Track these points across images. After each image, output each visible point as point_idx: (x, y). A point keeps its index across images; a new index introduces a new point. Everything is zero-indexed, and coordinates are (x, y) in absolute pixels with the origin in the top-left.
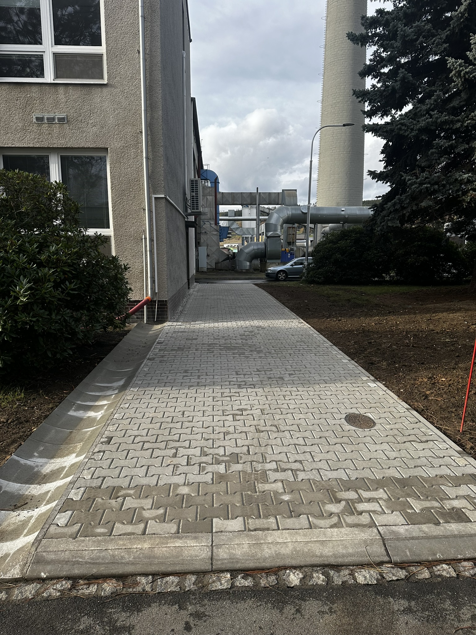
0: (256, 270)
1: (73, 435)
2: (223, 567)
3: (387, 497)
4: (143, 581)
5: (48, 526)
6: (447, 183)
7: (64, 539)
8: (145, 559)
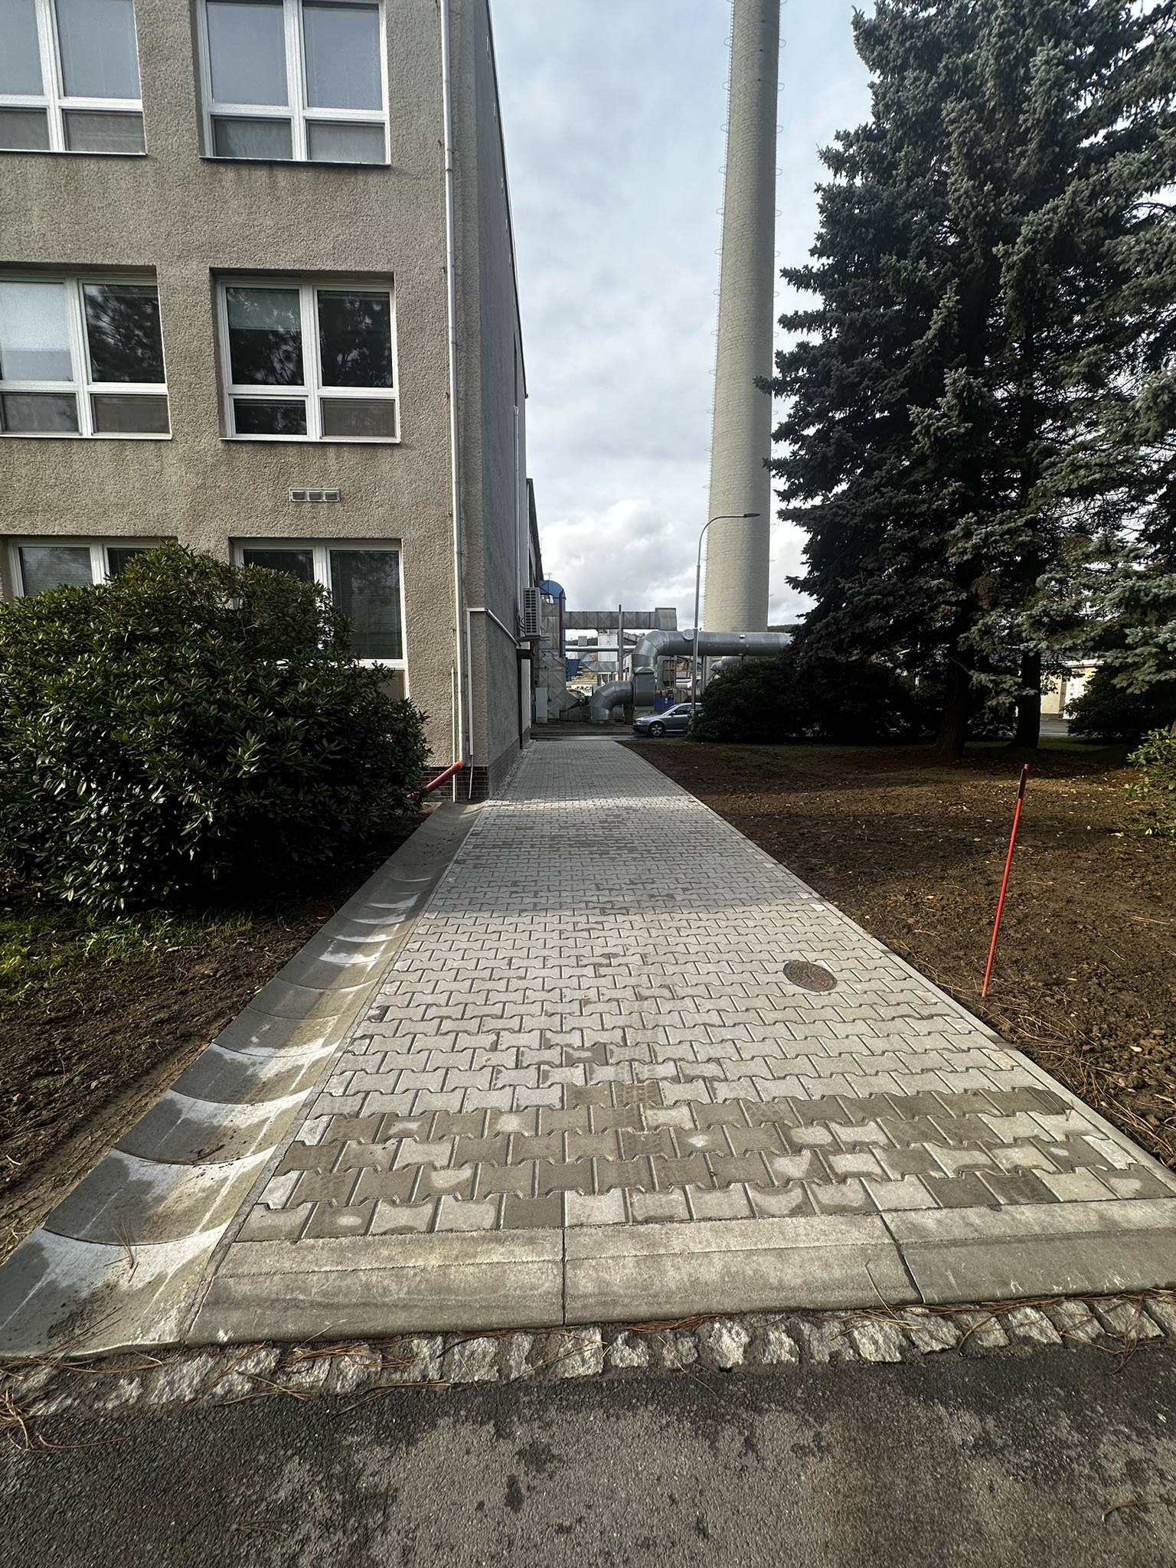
0: (618, 721)
1: (324, 998)
2: (587, 1315)
3: (886, 1141)
4: (425, 1350)
5: (248, 1210)
6: (907, 593)
7: (275, 1242)
8: (431, 1295)
